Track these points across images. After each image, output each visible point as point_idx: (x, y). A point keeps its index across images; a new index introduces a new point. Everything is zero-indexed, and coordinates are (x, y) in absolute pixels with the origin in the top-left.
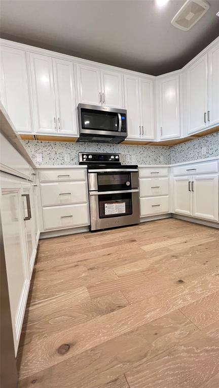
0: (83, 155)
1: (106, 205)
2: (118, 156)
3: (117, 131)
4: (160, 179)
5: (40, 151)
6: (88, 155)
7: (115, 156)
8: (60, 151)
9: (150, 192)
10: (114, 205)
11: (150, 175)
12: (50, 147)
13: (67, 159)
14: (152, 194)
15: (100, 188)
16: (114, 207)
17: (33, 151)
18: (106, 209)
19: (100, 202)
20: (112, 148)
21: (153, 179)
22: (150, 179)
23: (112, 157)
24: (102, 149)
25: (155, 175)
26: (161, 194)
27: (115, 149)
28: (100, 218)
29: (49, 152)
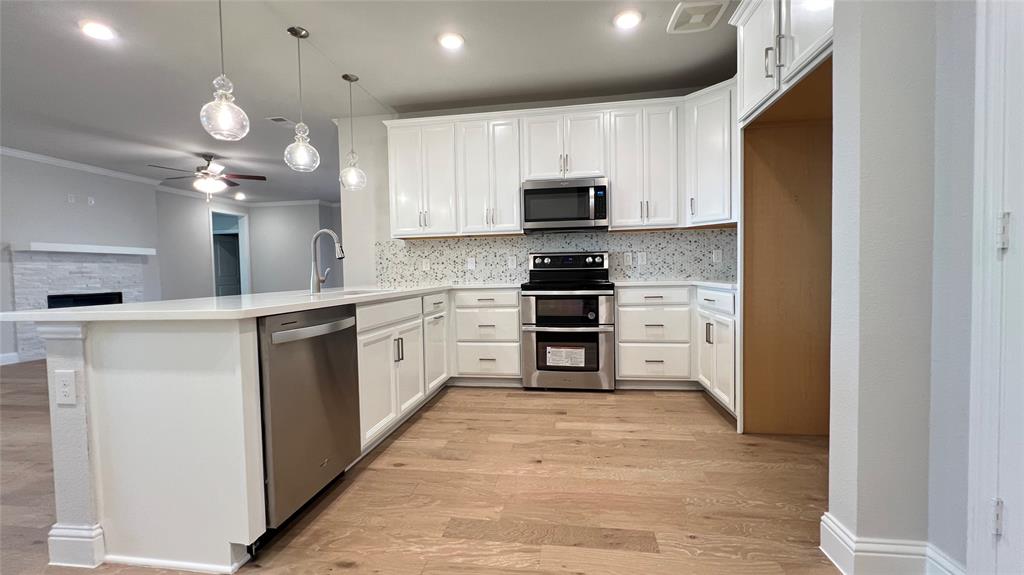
0: (535, 258)
1: (549, 349)
2: (602, 257)
3: (588, 219)
4: (667, 309)
5: (473, 253)
6: (543, 258)
7: (594, 257)
8: (501, 252)
9: (643, 333)
10: (564, 351)
11: (643, 301)
12: (488, 246)
13: (512, 265)
14: (645, 338)
15: (540, 321)
16: (564, 355)
17: (464, 252)
18: (548, 355)
19: (540, 343)
20: (594, 241)
21: (650, 309)
22: (643, 309)
23: (590, 260)
24: (573, 243)
25: (654, 301)
26: (667, 339)
27: (600, 243)
28: (538, 368)
29: (485, 254)
